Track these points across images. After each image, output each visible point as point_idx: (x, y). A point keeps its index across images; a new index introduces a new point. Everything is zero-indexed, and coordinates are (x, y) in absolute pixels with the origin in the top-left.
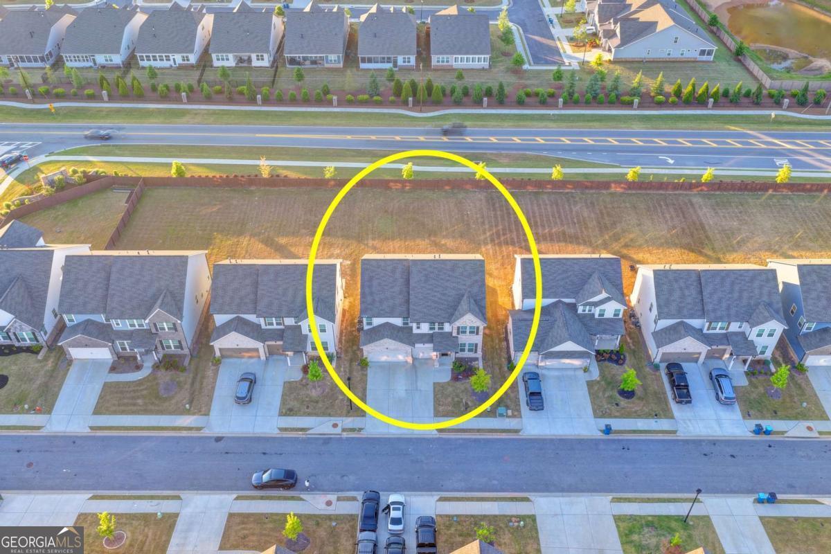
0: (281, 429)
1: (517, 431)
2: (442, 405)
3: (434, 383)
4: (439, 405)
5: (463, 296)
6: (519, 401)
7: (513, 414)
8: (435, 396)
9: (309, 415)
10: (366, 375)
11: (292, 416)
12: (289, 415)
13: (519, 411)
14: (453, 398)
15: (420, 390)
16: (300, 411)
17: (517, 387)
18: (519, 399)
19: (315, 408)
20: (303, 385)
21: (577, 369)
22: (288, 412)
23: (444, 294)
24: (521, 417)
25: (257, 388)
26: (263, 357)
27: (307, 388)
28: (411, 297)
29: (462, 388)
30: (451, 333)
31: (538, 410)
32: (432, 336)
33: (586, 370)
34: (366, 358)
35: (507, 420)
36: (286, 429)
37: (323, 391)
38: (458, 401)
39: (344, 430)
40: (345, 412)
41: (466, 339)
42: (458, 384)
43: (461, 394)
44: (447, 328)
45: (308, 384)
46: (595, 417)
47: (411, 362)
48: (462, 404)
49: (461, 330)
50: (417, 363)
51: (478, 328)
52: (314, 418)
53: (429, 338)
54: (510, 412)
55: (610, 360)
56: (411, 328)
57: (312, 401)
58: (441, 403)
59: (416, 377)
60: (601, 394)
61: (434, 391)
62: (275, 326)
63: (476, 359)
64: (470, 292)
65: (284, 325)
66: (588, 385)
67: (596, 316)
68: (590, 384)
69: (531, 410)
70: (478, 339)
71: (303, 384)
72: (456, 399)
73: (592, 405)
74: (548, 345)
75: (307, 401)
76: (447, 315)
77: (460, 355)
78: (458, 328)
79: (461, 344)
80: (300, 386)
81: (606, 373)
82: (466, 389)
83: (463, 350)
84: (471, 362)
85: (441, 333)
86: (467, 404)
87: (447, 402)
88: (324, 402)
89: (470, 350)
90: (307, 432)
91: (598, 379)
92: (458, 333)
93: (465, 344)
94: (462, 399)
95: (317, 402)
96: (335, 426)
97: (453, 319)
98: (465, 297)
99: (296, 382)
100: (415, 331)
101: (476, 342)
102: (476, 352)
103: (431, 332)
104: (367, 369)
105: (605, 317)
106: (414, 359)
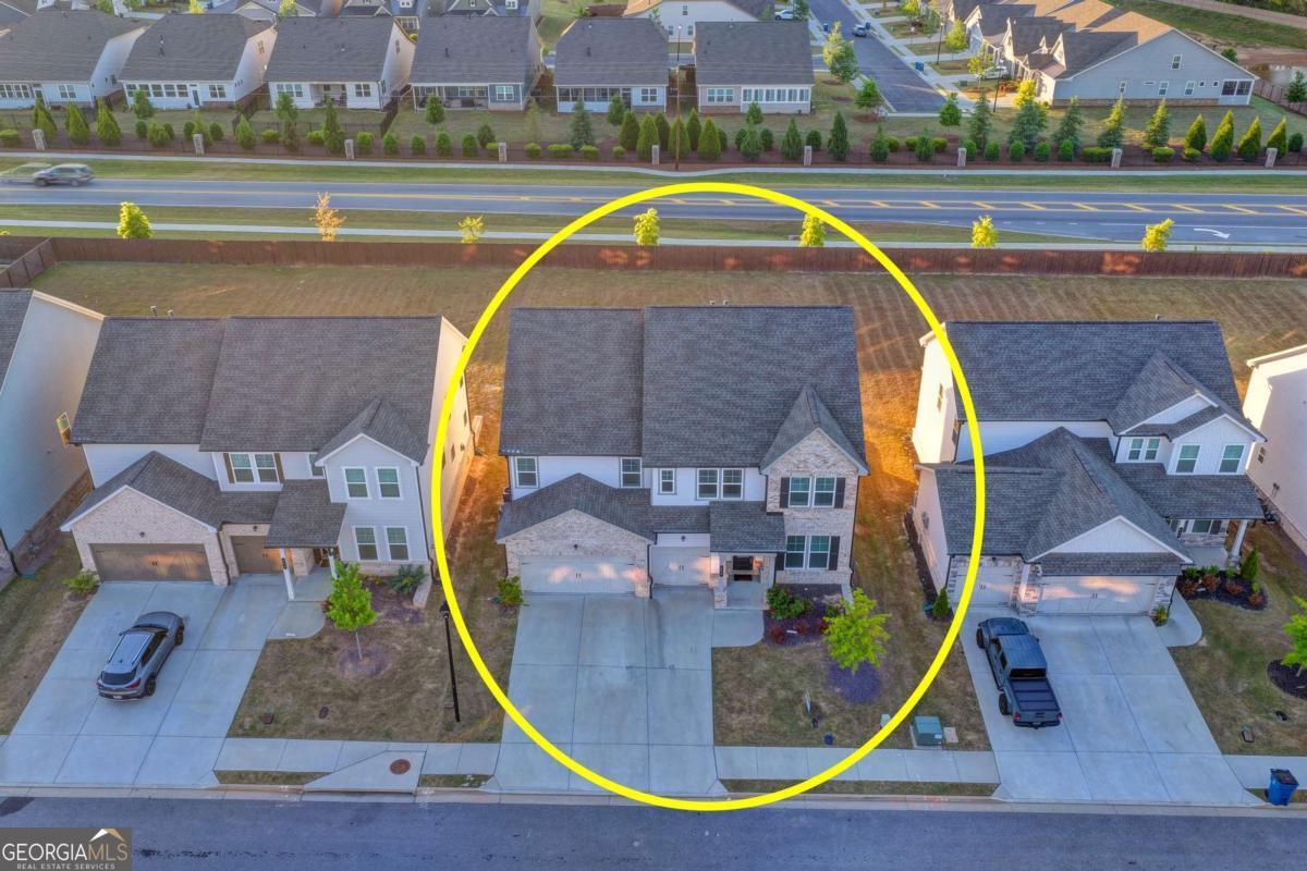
0: (223, 776)
1: (984, 790)
2: (741, 711)
3: (713, 649)
4: (731, 710)
5: (796, 395)
6: (976, 703)
7: (961, 739)
8: (717, 684)
9: (324, 733)
10: (514, 628)
11: (271, 736)
12: (261, 734)
13: (980, 729)
14: (772, 692)
15: (672, 668)
16: (297, 721)
17: (965, 663)
18: (973, 695)
19: (345, 715)
20: (321, 651)
21: (1135, 615)
22: (260, 726)
23: (741, 393)
24: (988, 747)
25: (180, 657)
26: (219, 577)
27: (330, 660)
28: (647, 399)
29: (799, 661)
30: (764, 505)
31: (1043, 724)
32: (706, 513)
33: (1159, 618)
34: (516, 579)
35: (947, 757)
36: (241, 777)
37: (379, 669)
38: (786, 700)
39: (425, 781)
40: (437, 725)
41: (806, 521)
42: (785, 652)
43: (796, 681)
44: (752, 486)
45: (335, 649)
46: (1223, 752)
47: (648, 595)
48: (799, 709)
49: (791, 493)
50: (662, 598)
51: (841, 483)
52: (338, 743)
53: (700, 521)
54: (951, 734)
55: (1223, 593)
56: (647, 493)
57: (342, 696)
58: (737, 705)
59: (662, 632)
60: (1222, 684)
61: (715, 673)
62: (257, 485)
63: (836, 589)
64: (814, 386)
65: (282, 480)
66: (1177, 660)
67: (1172, 470)
68: (1182, 656)
69: (1018, 723)
70: (840, 523)
71: (320, 648)
72: (782, 694)
73: (1205, 716)
74: (1048, 535)
75: (324, 695)
76: (750, 448)
77: (790, 576)
78: (785, 482)
79: (791, 539)
80: (313, 654)
81: (1222, 629)
82: (810, 665)
83: (796, 561)
84: (820, 596)
85: (733, 506)
86: (815, 707)
87: (754, 702)
88: (374, 698)
89: (817, 561)
90: (307, 787)
91: (1204, 643)
92: (783, 504)
93: (802, 539)
94: (800, 693)
95: (355, 697)
96: (400, 767)
97: (767, 456)
98: (802, 399)
99: (301, 642)
100: (659, 499)
101: (835, 533)
102: (833, 566)
103: (705, 502)
104: (516, 613)
105: (1196, 472)
106: (654, 587)
